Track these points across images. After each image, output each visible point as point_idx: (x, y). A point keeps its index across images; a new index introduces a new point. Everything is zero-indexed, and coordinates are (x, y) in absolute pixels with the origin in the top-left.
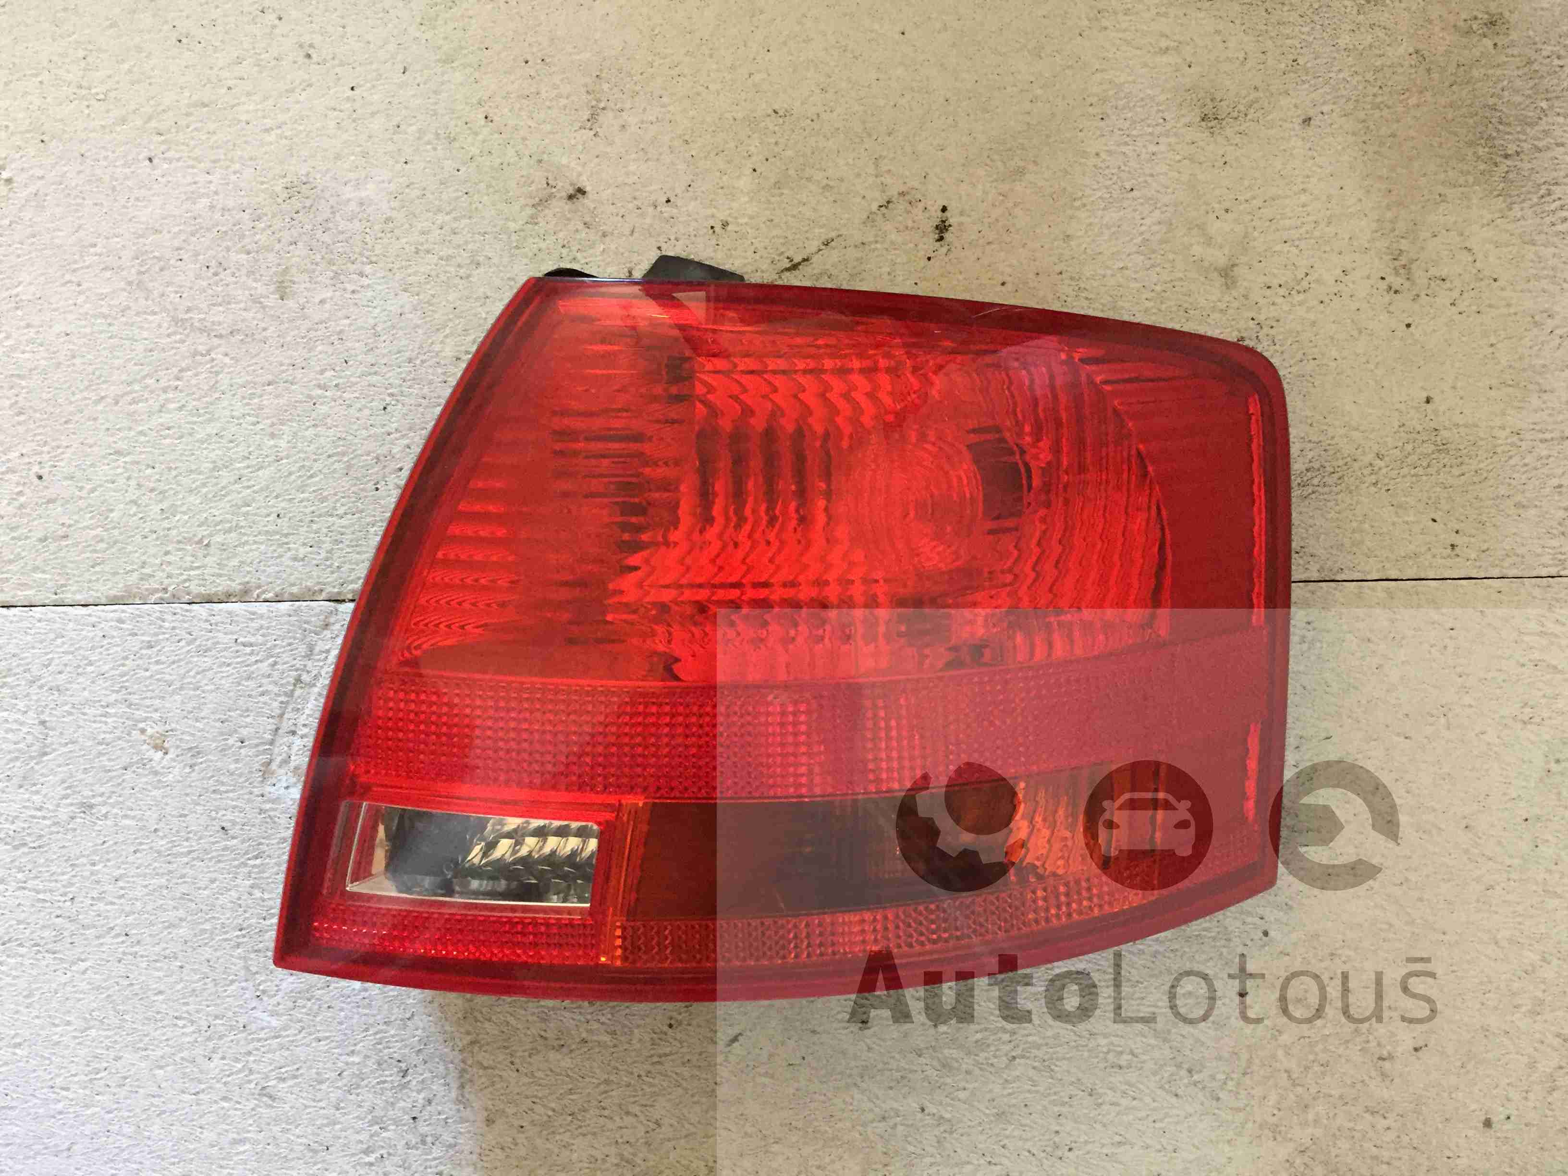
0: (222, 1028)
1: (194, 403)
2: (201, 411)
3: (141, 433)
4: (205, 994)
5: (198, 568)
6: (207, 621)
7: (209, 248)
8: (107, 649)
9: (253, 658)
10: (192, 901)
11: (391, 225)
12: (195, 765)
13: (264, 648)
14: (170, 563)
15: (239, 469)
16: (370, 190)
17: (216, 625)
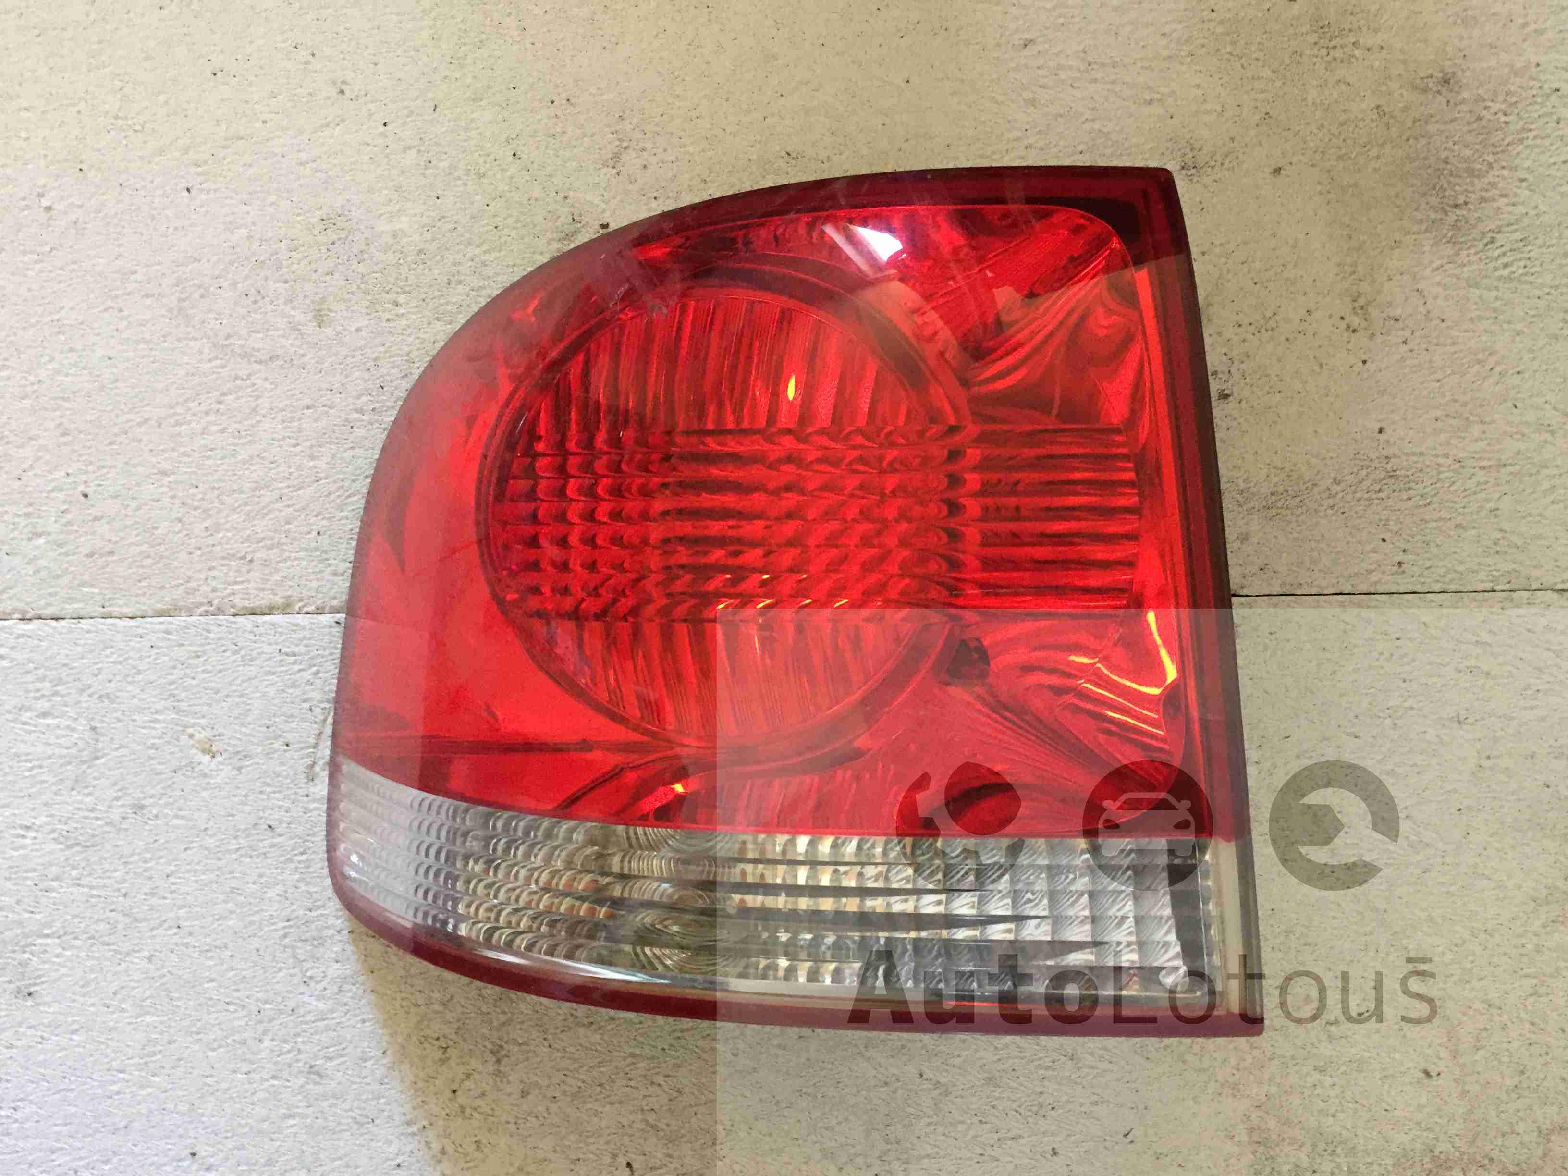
0: (272, 1013)
1: (238, 426)
2: (243, 433)
3: (185, 454)
4: (255, 980)
5: (243, 582)
6: (251, 632)
7: (247, 277)
8: (155, 659)
9: (296, 668)
10: (241, 894)
11: (423, 256)
12: (241, 767)
13: (306, 658)
14: (214, 578)
15: (280, 489)
16: (403, 224)
17: (261, 635)
